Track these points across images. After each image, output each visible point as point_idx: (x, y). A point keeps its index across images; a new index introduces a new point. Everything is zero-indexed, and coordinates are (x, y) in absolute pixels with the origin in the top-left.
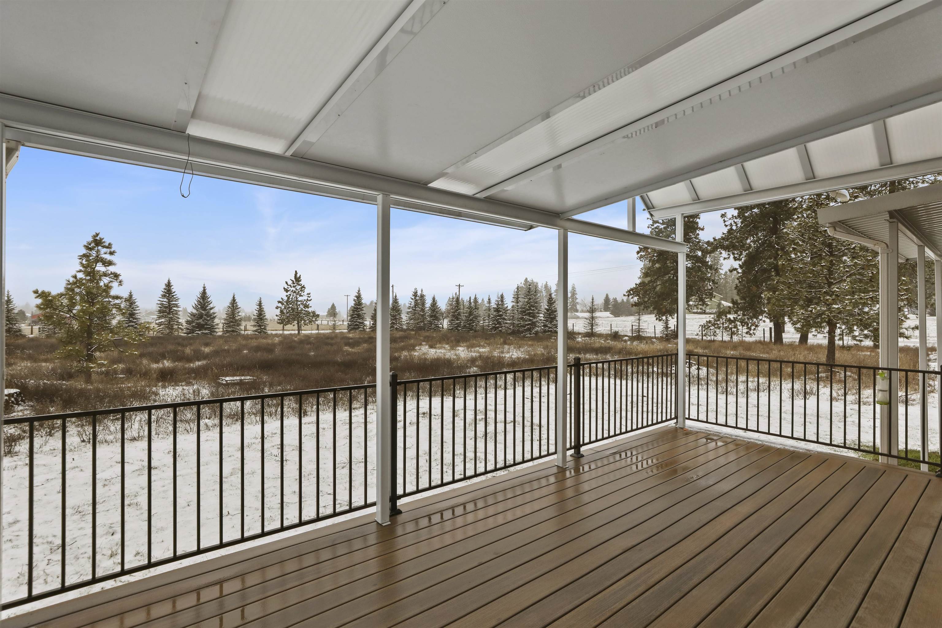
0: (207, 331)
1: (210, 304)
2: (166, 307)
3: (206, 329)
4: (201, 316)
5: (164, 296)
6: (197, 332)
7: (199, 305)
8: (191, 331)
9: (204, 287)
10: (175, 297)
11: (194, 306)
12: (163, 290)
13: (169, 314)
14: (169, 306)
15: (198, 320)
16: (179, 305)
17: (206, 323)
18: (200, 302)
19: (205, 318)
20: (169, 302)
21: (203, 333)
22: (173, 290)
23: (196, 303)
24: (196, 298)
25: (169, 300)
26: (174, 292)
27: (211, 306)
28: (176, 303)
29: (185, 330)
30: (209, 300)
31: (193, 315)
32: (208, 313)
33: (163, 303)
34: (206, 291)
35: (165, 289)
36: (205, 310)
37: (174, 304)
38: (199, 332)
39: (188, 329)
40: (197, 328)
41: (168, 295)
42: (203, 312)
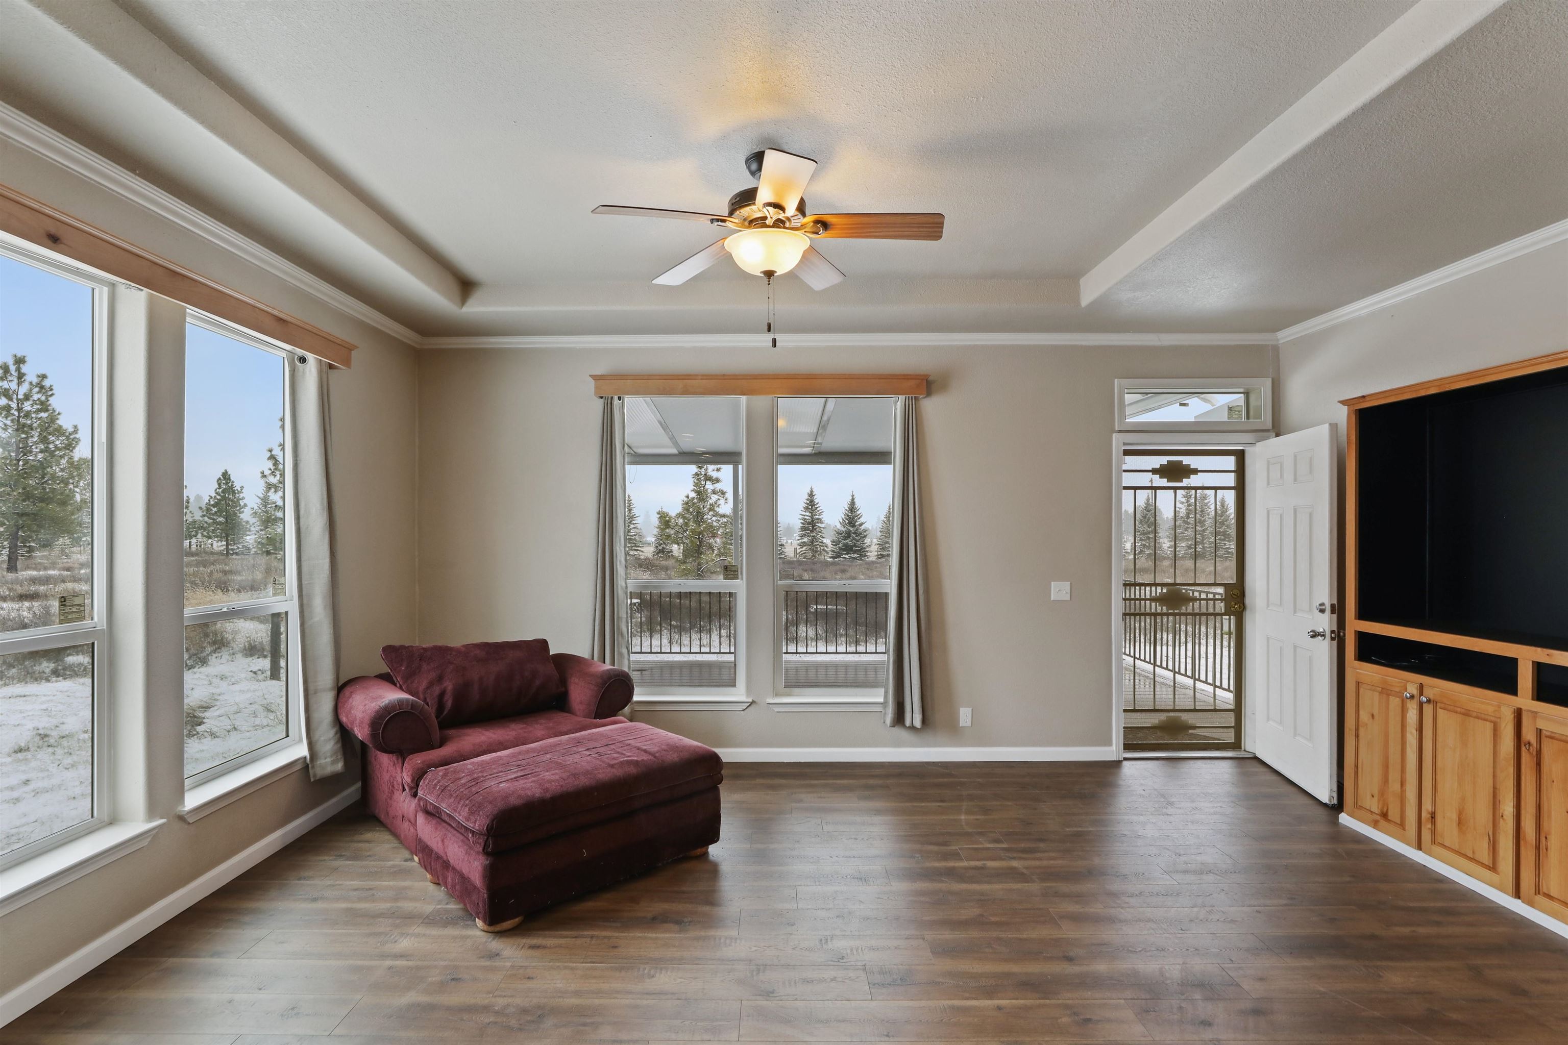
0: (856, 555)
1: (859, 518)
2: (809, 523)
3: (855, 552)
4: (848, 535)
5: (806, 509)
6: (844, 556)
7: (847, 519)
8: (837, 555)
9: (853, 496)
10: (818, 509)
11: (841, 521)
12: (805, 501)
13: (812, 531)
14: (812, 521)
15: (845, 540)
16: (823, 520)
17: (855, 544)
18: (848, 516)
19: (853, 537)
20: (812, 517)
21: (851, 558)
22: (816, 501)
23: (843, 517)
24: (844, 511)
25: (812, 513)
26: (817, 504)
27: (862, 520)
28: (820, 517)
29: (830, 553)
30: (858, 512)
31: (839, 533)
32: (857, 530)
33: (805, 517)
34: (855, 500)
35: (807, 500)
36: (854, 526)
37: (817, 519)
38: (846, 556)
39: (833, 551)
40: (844, 550)
41: (810, 507)
42: (852, 529)
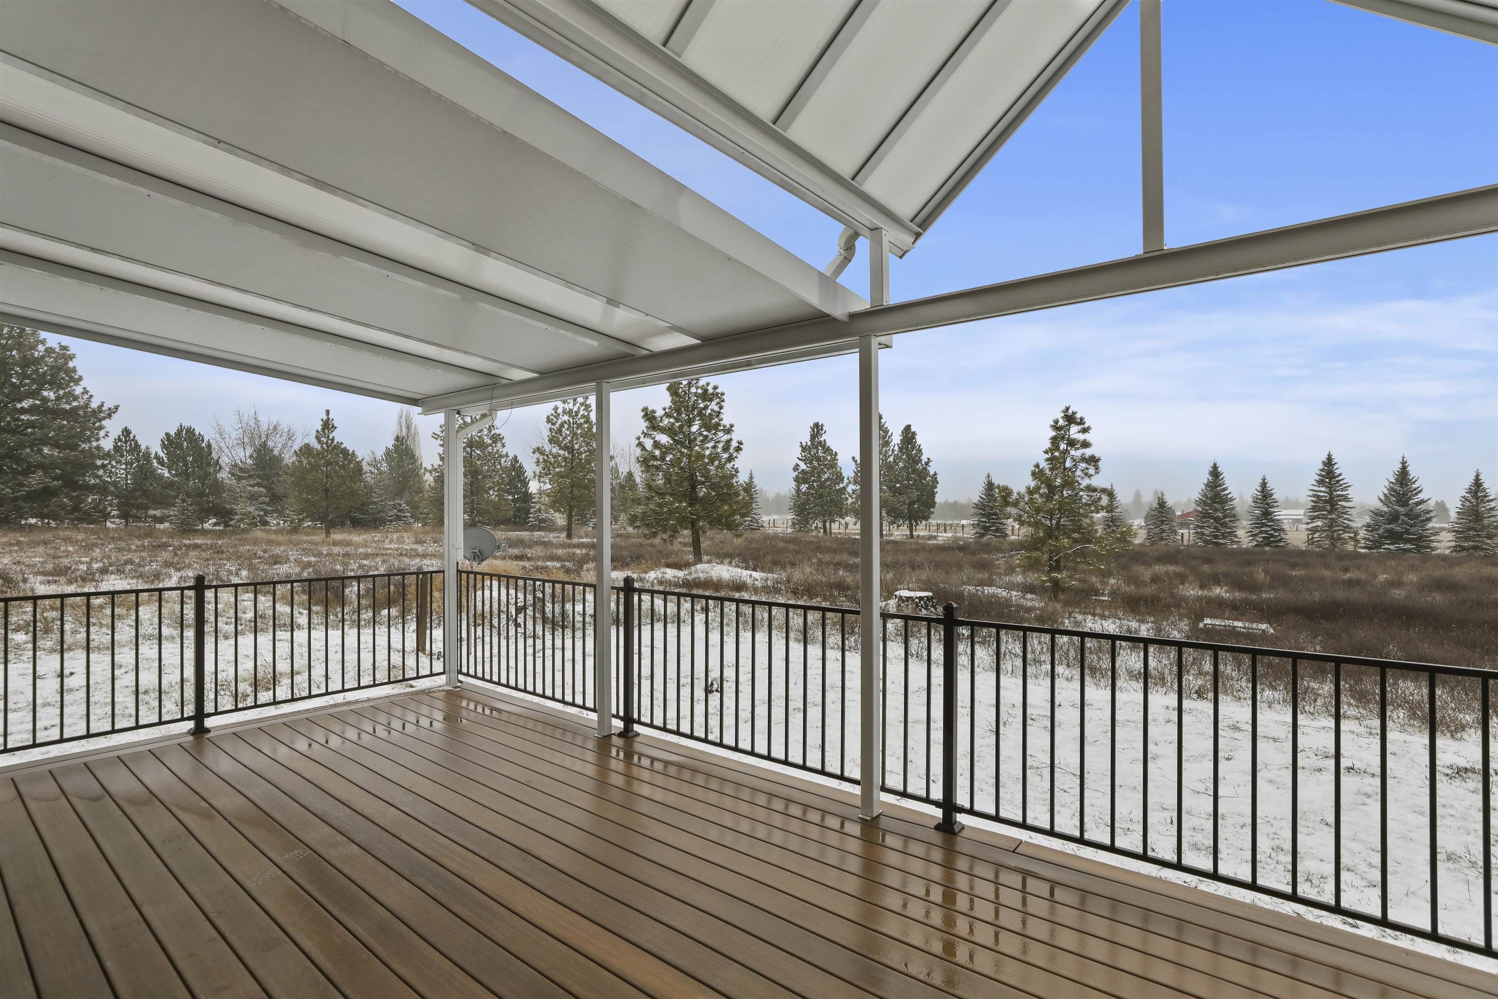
0: (1408, 546)
1: (1416, 494)
2: (1325, 501)
3: (1409, 541)
4: (1394, 518)
5: (1320, 482)
6: (1386, 546)
7: (1393, 495)
8: (1376, 544)
9: (1404, 463)
10: (1342, 482)
11: (1383, 498)
12: (1318, 472)
13: (1330, 512)
14: (1331, 498)
15: (1389, 523)
16: (1349, 496)
17: (1407, 530)
18: (1395, 491)
19: (1403, 520)
20: (1331, 494)
21: (1399, 549)
22: (1338, 472)
23: (1386, 492)
24: (1387, 484)
25: (1330, 488)
26: (1340, 475)
27: (1421, 496)
28: (1344, 493)
29: (1362, 541)
30: (1414, 486)
31: (1377, 513)
32: (1411, 510)
33: (1319, 494)
34: (1409, 469)
35: (1322, 470)
36: (1405, 504)
37: (1339, 496)
38: (1391, 547)
39: (1368, 540)
40: (1387, 538)
41: (1327, 480)
42: (1401, 509)
